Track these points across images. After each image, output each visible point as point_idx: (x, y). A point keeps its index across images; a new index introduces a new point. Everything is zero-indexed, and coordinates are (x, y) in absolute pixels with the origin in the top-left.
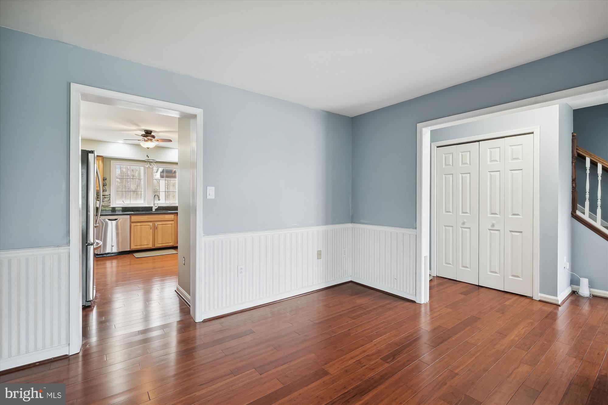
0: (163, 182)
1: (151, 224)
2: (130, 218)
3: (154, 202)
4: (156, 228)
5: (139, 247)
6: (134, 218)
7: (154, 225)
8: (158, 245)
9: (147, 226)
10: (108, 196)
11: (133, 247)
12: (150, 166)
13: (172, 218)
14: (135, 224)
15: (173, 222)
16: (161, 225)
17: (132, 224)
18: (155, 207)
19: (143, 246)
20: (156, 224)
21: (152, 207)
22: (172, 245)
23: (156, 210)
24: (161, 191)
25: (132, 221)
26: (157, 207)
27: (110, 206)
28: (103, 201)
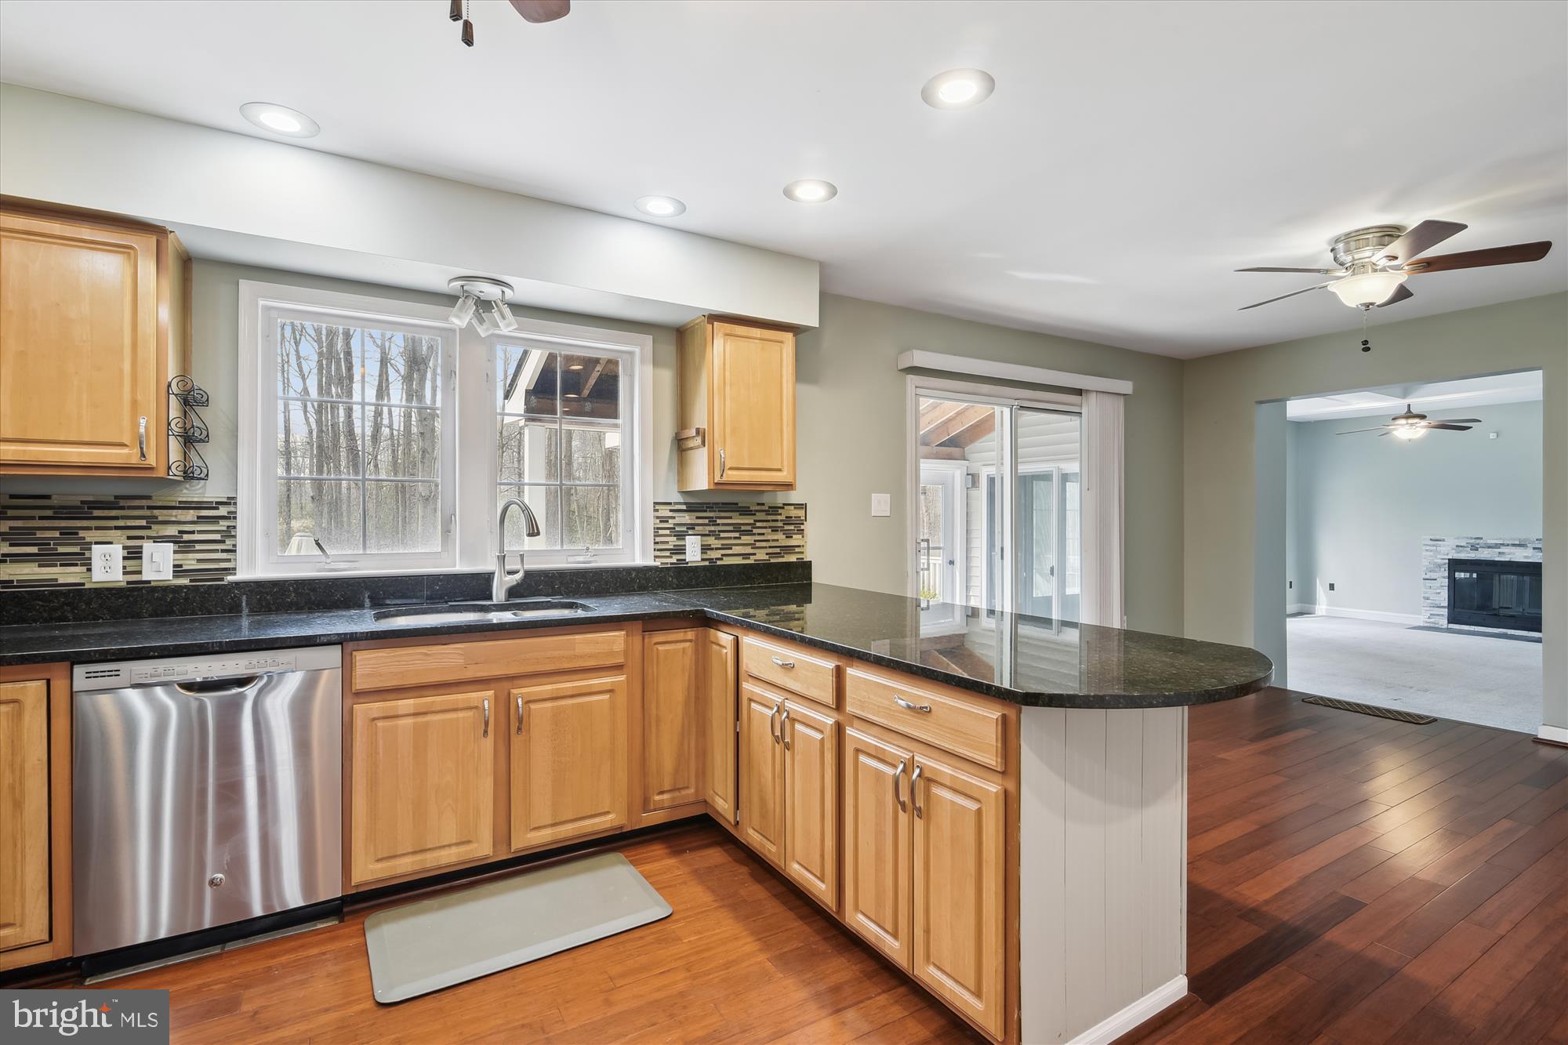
0: (535, 439)
1: (485, 698)
2: (347, 668)
3: (502, 550)
4: (520, 720)
5: (405, 867)
6: (371, 665)
7: (505, 703)
8: (529, 838)
9: (461, 715)
10: (223, 511)
11: (368, 871)
12: (475, 322)
13: (612, 654)
14: (376, 707)
15: (622, 678)
16: (549, 704)
17: (364, 710)
18: (510, 573)
19: (435, 854)
20: (521, 693)
21: (493, 573)
22: (616, 824)
23: (512, 592)
24: (526, 480)
25: (360, 684)
26: (519, 576)
27: (235, 574)
28: (183, 545)
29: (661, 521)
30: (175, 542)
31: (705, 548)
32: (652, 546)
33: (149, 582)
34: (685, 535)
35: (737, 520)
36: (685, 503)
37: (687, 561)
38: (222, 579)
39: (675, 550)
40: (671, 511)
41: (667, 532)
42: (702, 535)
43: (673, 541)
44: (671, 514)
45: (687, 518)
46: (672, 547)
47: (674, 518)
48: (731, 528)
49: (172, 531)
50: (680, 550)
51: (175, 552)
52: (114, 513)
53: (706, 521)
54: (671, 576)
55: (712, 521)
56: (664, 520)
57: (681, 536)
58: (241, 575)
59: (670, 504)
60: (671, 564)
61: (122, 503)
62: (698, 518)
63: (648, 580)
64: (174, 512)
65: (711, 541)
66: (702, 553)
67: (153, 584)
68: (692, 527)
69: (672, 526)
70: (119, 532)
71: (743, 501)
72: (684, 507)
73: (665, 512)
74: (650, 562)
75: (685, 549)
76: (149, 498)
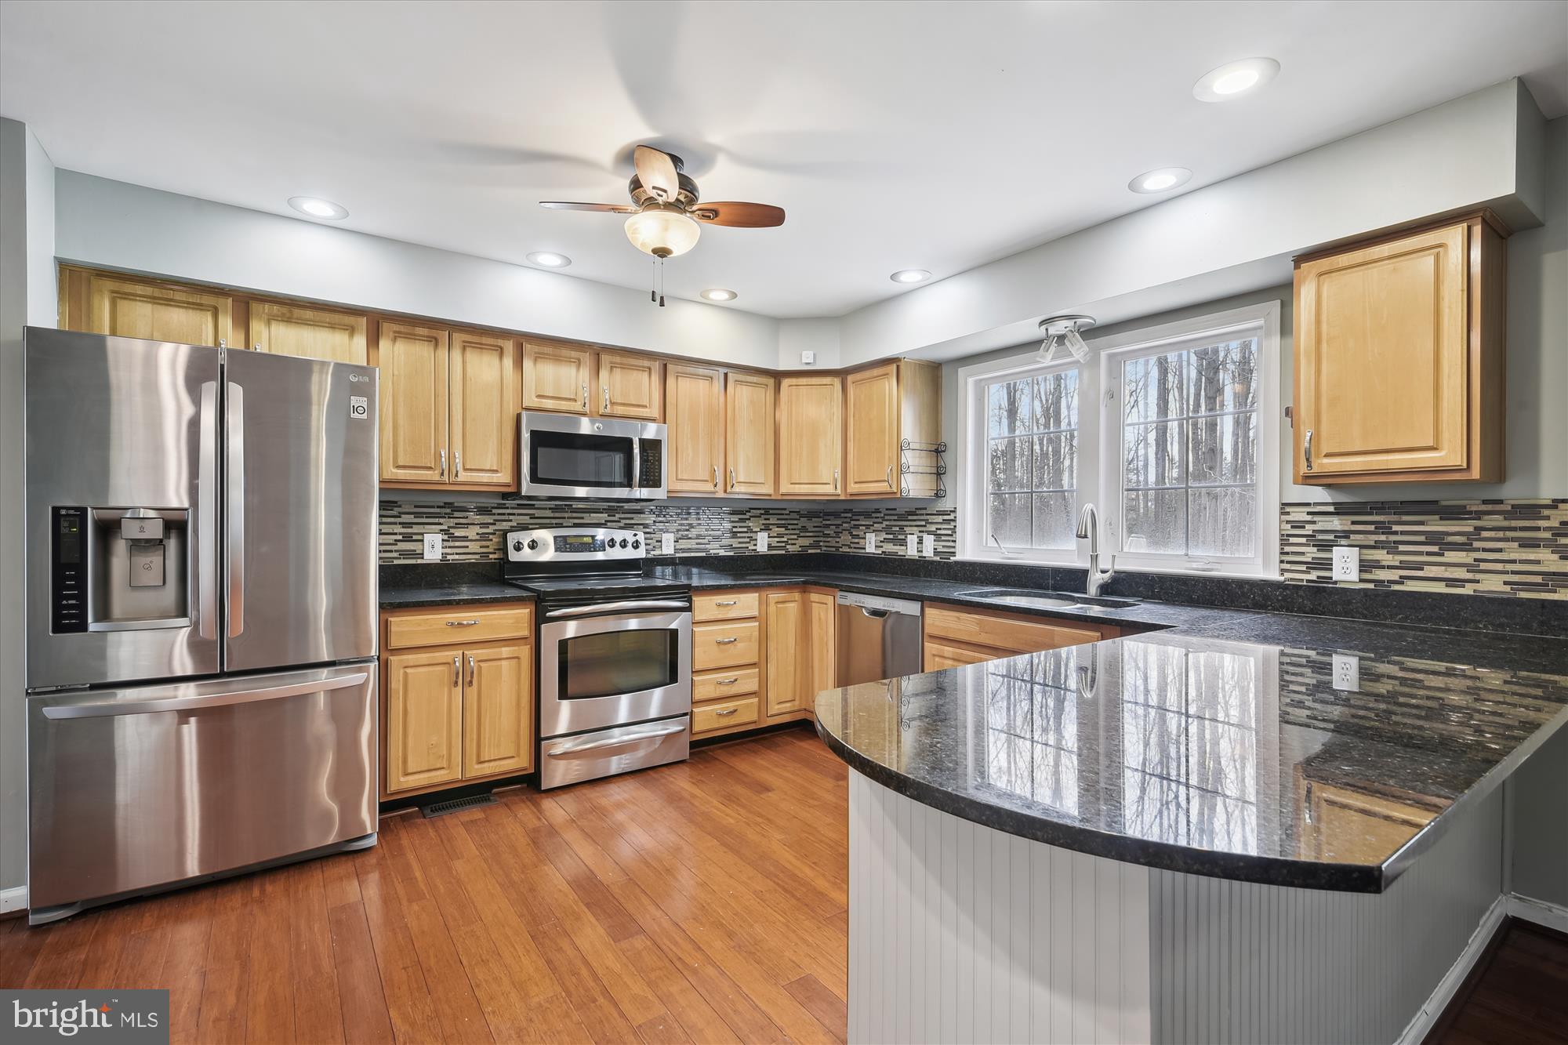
3: (1095, 549)
18: (1102, 572)
21: (1088, 570)
26: (1107, 575)
27: (955, 556)
28: (938, 537)
29: (1292, 527)
30: (934, 535)
31: (1365, 566)
32: (1276, 557)
33: (925, 557)
34: (1332, 546)
35: (1435, 526)
36: (1333, 504)
37: (1334, 579)
38: (949, 559)
39: (1315, 563)
40: (1309, 513)
41: (1303, 540)
42: (1361, 547)
43: (1311, 553)
44: (1309, 518)
45: (1337, 523)
46: (1310, 560)
47: (1314, 522)
48: (1422, 538)
49: (933, 528)
50: (1327, 565)
51: (935, 540)
52: (915, 517)
53: (1372, 528)
54: (1301, 596)
55: (1382, 528)
56: (1299, 525)
57: (1326, 546)
58: (959, 557)
59: (1308, 504)
60: (1308, 581)
61: (918, 512)
62: (1353, 523)
63: (1266, 597)
64: (934, 517)
65: (1381, 555)
66: (1360, 571)
67: (927, 559)
68: (1346, 534)
69: (1310, 533)
70: (916, 528)
71: (1448, 499)
72: (1331, 509)
73: (1299, 515)
74: (1274, 575)
75: (1332, 564)
76: (926, 509)
